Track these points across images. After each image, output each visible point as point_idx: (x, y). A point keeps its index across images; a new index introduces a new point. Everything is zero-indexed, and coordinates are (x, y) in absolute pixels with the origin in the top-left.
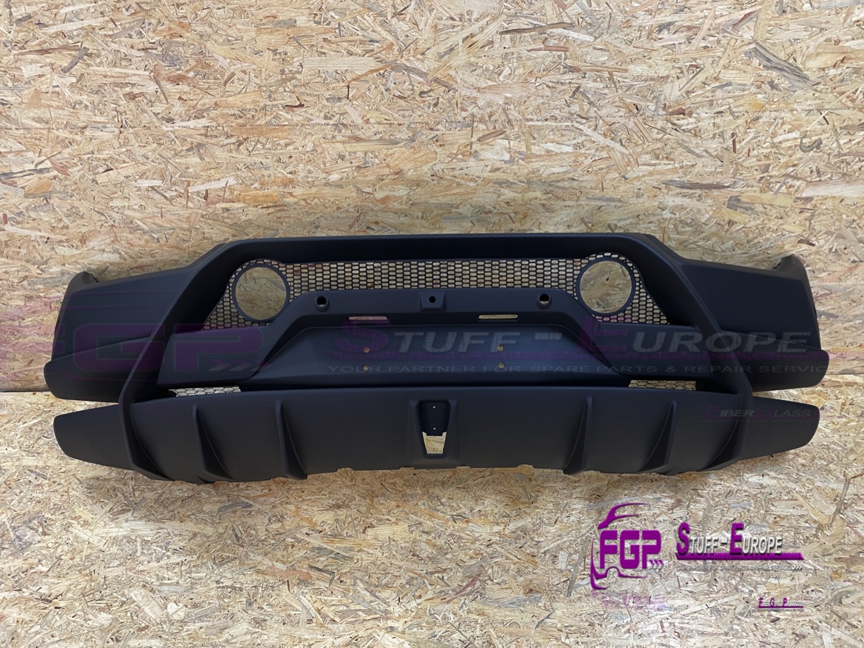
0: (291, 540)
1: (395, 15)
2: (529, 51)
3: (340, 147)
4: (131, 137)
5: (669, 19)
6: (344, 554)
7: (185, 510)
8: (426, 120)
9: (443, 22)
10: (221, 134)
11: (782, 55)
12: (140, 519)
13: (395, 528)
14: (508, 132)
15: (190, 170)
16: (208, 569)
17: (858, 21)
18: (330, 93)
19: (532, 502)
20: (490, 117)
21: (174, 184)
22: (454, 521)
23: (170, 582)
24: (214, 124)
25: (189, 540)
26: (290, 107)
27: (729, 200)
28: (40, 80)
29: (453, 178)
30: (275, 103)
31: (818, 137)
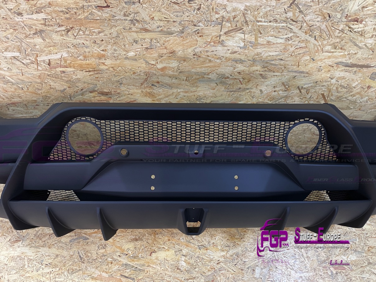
0: (110, 260)
3: (135, 35)
6: (140, 268)
7: (51, 241)
8: (192, 19)
12: (27, 246)
13: (167, 253)
14: (245, 29)
15: (37, 47)
16: (65, 276)
19: (242, 238)
20: (234, 18)
21: (28, 55)
22: (200, 249)
24: (50, 17)
25: (54, 259)
26: (100, 7)
27: (371, 75)
29: (206, 57)
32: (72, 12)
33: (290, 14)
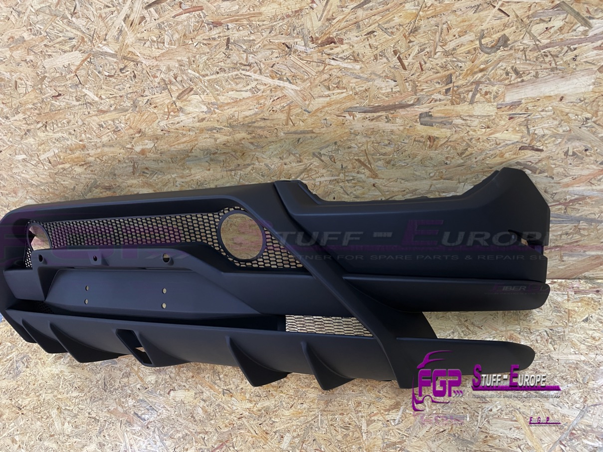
1: (72, 15)
3: (96, 119)
8: (135, 89)
9: (103, 11)
10: (33, 122)
14: (195, 88)
15: (33, 147)
18: (69, 82)
20: (175, 78)
21: (32, 156)
24: (26, 116)
26: (55, 97)
27: (420, 117)
29: (176, 131)
30: (46, 96)
31: (502, 33)
32: (39, 107)
33: (235, 57)
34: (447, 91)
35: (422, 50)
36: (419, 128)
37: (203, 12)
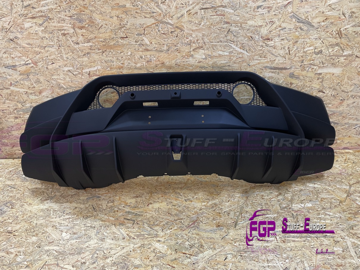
0: (117, 209)
1: (162, 3)
2: (211, 16)
3: (141, 53)
4: (63, 50)
5: (261, 4)
6: (139, 214)
7: (72, 199)
8: (173, 42)
9: (179, 5)
10: (96, 49)
11: (303, 17)
12: (53, 202)
13: (161, 204)
14: (204, 47)
15: (84, 63)
16: (81, 220)
17: (329, 5)
18: (137, 32)
19: (218, 194)
20: (197, 41)
21: (77, 69)
22: (186, 201)
23: (64, 225)
24: (94, 45)
25: (73, 210)
26: (122, 38)
27: (290, 74)
28: (31, 28)
29: (183, 65)
30: (117, 36)
31: (321, 49)
32: (107, 41)
33: (229, 38)
34: (301, 65)
35: (297, 49)
36: (288, 79)
37: (224, 17)
